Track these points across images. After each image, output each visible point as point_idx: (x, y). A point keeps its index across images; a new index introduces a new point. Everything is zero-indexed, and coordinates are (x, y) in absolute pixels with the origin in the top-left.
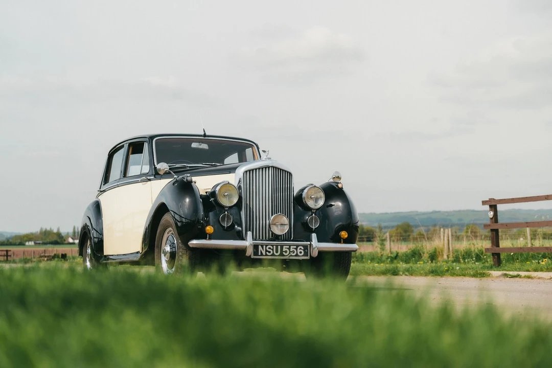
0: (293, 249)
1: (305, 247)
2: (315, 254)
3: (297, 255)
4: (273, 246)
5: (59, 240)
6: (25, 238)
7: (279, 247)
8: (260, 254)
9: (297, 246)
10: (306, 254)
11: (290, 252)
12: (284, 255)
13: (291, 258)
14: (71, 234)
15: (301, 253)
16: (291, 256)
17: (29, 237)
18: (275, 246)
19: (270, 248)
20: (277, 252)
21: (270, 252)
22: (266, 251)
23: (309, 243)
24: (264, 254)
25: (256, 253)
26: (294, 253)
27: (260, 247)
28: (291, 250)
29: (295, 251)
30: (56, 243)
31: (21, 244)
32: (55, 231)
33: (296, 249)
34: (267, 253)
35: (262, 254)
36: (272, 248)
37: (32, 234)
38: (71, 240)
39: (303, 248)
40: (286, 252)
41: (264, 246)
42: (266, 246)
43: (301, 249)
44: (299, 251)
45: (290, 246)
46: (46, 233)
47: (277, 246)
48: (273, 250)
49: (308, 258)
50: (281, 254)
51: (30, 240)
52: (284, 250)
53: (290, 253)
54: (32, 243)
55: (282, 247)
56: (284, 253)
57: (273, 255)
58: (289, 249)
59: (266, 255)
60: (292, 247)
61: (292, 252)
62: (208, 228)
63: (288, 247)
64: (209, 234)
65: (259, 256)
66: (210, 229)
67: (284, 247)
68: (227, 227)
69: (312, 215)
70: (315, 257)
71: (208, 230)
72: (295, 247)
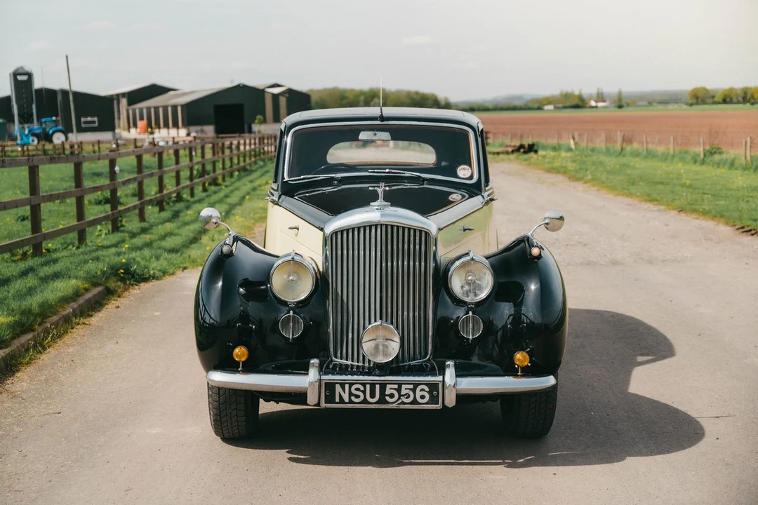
0: (407, 391)
1: (433, 387)
2: (451, 401)
3: (415, 402)
4: (364, 385)
5: (580, 104)
6: (545, 102)
7: (378, 387)
8: (337, 400)
9: (416, 385)
10: (434, 400)
11: (400, 396)
12: (388, 403)
13: (402, 407)
14: (595, 96)
15: (422, 397)
16: (403, 403)
17: (549, 101)
18: (368, 386)
19: (357, 389)
20: (373, 396)
21: (357, 397)
22: (351, 394)
23: (440, 378)
24: (347, 400)
25: (330, 398)
26: (407, 398)
27: (338, 388)
28: (403, 392)
29: (411, 394)
30: (576, 107)
31: (540, 108)
32: (577, 93)
33: (414, 390)
34: (353, 398)
35: (342, 401)
36: (362, 388)
37: (552, 97)
38: (593, 103)
39: (427, 389)
40: (392, 396)
41: (347, 386)
42: (351, 385)
43: (423, 390)
44: (419, 394)
45: (400, 385)
46: (566, 96)
47: (373, 386)
48: (364, 392)
49: (439, 406)
50: (382, 400)
51: (549, 103)
52: (388, 392)
53: (399, 398)
54: (551, 107)
55: (383, 386)
56: (387, 398)
57: (365, 401)
58: (399, 390)
59: (351, 402)
60: (404, 387)
61: (403, 396)
62: (237, 350)
63: (396, 386)
64: (238, 363)
65: (337, 403)
66: (240, 353)
67: (388, 387)
68: (293, 339)
69: (467, 313)
70: (450, 407)
71: (237, 355)
72: (411, 386)
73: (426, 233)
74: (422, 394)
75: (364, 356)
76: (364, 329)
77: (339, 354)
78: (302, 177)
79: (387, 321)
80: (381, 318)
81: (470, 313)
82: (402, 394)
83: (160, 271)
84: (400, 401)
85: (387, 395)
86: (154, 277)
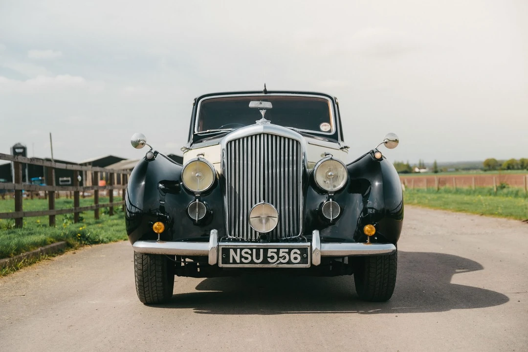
0: (284, 254)
1: (303, 251)
2: (317, 261)
3: (289, 262)
4: (251, 249)
7: (262, 251)
8: (231, 261)
9: (290, 249)
10: (304, 260)
11: (279, 257)
12: (269, 263)
13: (280, 266)
15: (296, 258)
16: (281, 263)
18: (254, 251)
19: (246, 253)
20: (258, 257)
21: (246, 258)
22: (241, 257)
23: (309, 244)
24: (238, 261)
25: (226, 260)
26: (283, 259)
27: (232, 252)
28: (281, 254)
29: (287, 256)
33: (289, 253)
34: (243, 260)
35: (235, 262)
36: (250, 252)
39: (299, 252)
40: (272, 258)
41: (238, 251)
42: (241, 249)
43: (295, 253)
44: (293, 256)
45: (278, 249)
47: (258, 250)
48: (251, 255)
49: (308, 265)
50: (265, 261)
52: (269, 254)
53: (278, 260)
55: (266, 250)
56: (269, 260)
57: (252, 262)
58: (278, 253)
59: (241, 262)
60: (281, 251)
61: (281, 257)
62: (156, 225)
63: (276, 250)
64: (157, 234)
65: (231, 263)
66: (158, 227)
67: (270, 250)
68: (198, 220)
69: (329, 200)
70: (317, 265)
71: (156, 228)
72: (287, 250)
73: (297, 142)
74: (295, 256)
75: (251, 229)
76: (251, 207)
77: (233, 233)
78: (208, 131)
79: (268, 202)
80: (264, 199)
81: (331, 200)
82: (280, 255)
83: (107, 238)
84: (279, 262)
85: (269, 257)
86: (103, 242)
